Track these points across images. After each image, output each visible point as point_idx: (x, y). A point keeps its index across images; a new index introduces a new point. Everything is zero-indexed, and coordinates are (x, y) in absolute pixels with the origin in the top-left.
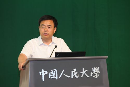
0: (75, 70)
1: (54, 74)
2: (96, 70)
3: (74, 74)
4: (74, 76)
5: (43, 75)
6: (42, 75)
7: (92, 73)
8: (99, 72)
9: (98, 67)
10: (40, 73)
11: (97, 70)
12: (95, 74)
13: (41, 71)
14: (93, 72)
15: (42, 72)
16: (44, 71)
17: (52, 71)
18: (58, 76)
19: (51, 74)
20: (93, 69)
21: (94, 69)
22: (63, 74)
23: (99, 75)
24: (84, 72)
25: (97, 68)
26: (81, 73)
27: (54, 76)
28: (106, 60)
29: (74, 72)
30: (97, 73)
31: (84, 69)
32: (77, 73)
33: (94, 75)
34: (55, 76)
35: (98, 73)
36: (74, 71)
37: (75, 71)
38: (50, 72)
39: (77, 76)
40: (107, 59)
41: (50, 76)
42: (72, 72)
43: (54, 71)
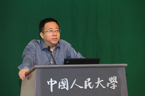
0: (89, 79)
1: (64, 84)
2: (113, 80)
3: (88, 84)
4: (88, 87)
5: (52, 85)
6: (50, 85)
7: (108, 84)
8: (117, 82)
9: (116, 77)
10: (48, 82)
11: (115, 80)
12: (112, 84)
13: (49, 80)
14: (109, 82)
15: (50, 82)
16: (53, 80)
17: (63, 81)
18: (70, 87)
19: (61, 84)
20: (109, 78)
21: (111, 79)
22: (74, 84)
23: (116, 86)
24: (99, 82)
25: (114, 77)
26: (96, 83)
27: (64, 86)
28: (124, 68)
29: (87, 82)
30: (114, 84)
31: (99, 79)
32: (91, 83)
33: (110, 85)
34: (66, 86)
35: (116, 84)
36: (87, 80)
37: (89, 81)
38: (60, 82)
39: (91, 86)
40: (126, 67)
41: (60, 86)
42: (86, 82)
43: (65, 81)
